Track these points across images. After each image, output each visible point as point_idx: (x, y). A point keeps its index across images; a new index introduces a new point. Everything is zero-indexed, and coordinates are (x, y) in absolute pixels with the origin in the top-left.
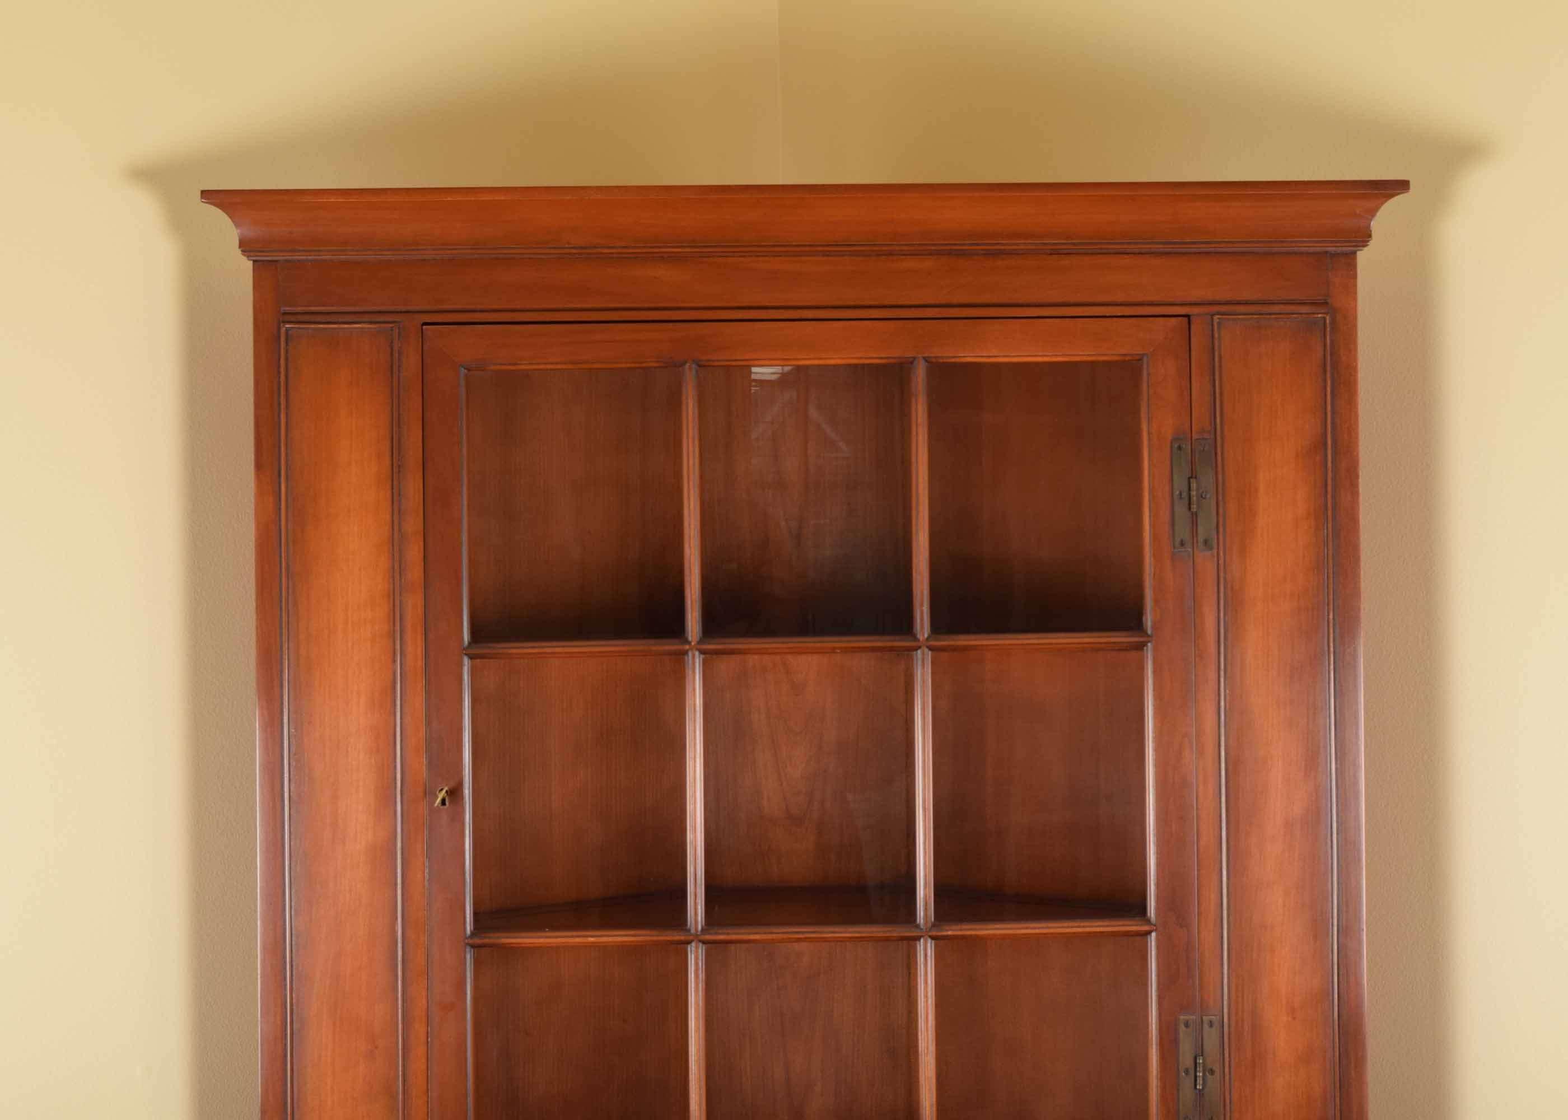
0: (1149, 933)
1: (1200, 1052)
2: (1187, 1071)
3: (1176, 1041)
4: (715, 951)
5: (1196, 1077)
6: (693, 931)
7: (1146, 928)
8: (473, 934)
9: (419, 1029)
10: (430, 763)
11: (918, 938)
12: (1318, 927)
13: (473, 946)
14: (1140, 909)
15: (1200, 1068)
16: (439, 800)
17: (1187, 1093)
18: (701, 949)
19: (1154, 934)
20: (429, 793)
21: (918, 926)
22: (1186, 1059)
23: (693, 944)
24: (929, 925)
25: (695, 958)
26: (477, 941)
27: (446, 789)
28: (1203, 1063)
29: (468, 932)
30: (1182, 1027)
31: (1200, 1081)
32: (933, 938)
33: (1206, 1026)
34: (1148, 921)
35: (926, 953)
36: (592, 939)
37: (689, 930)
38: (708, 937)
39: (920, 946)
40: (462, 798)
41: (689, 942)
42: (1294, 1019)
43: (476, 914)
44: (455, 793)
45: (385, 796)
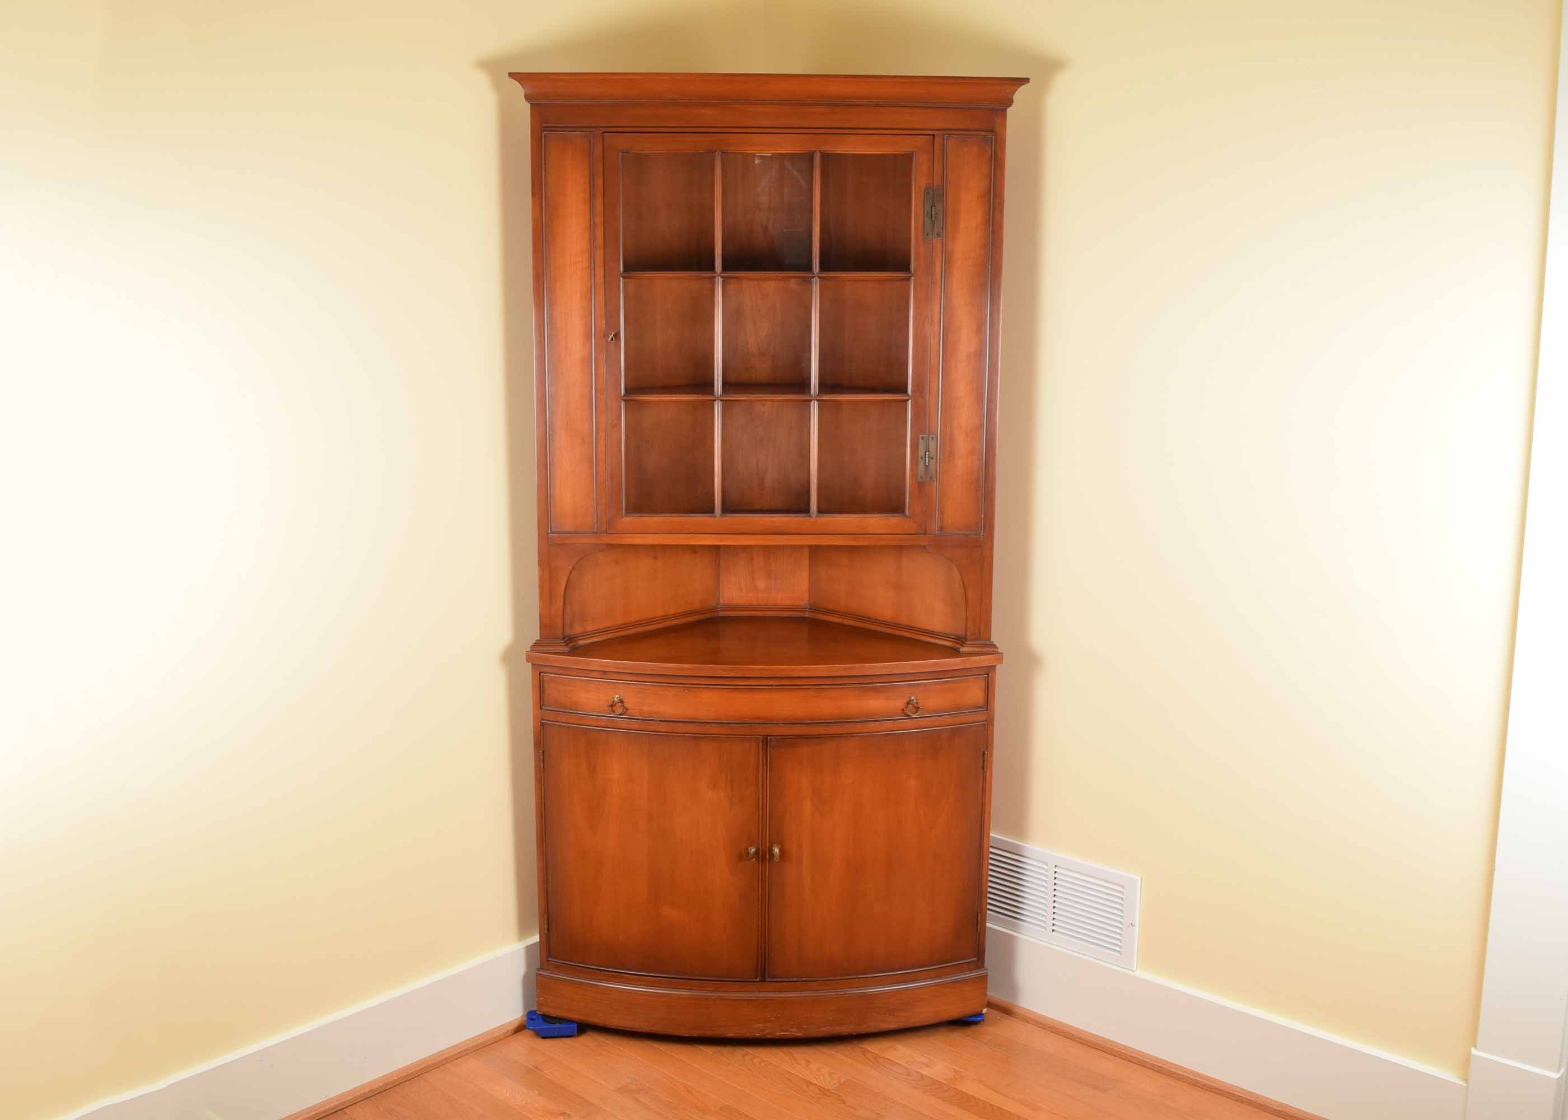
0: (908, 400)
1: (927, 450)
2: (922, 458)
3: (917, 446)
4: (727, 406)
5: (925, 460)
6: (717, 396)
7: (906, 398)
8: (624, 395)
9: (602, 435)
10: (606, 323)
11: (811, 401)
12: (979, 399)
13: (624, 400)
14: (905, 391)
15: (927, 456)
16: (610, 338)
17: (921, 467)
18: (720, 403)
19: (910, 401)
20: (606, 336)
21: (812, 396)
22: (921, 453)
23: (717, 401)
24: (816, 395)
25: (718, 407)
26: (625, 398)
27: (613, 333)
28: (929, 455)
29: (622, 394)
30: (921, 440)
31: (927, 461)
32: (817, 400)
33: (930, 439)
34: (908, 395)
35: (814, 407)
36: (674, 398)
37: (715, 396)
38: (723, 398)
39: (812, 404)
40: (620, 337)
41: (714, 400)
42: (967, 437)
43: (626, 389)
44: (617, 336)
45: (588, 336)
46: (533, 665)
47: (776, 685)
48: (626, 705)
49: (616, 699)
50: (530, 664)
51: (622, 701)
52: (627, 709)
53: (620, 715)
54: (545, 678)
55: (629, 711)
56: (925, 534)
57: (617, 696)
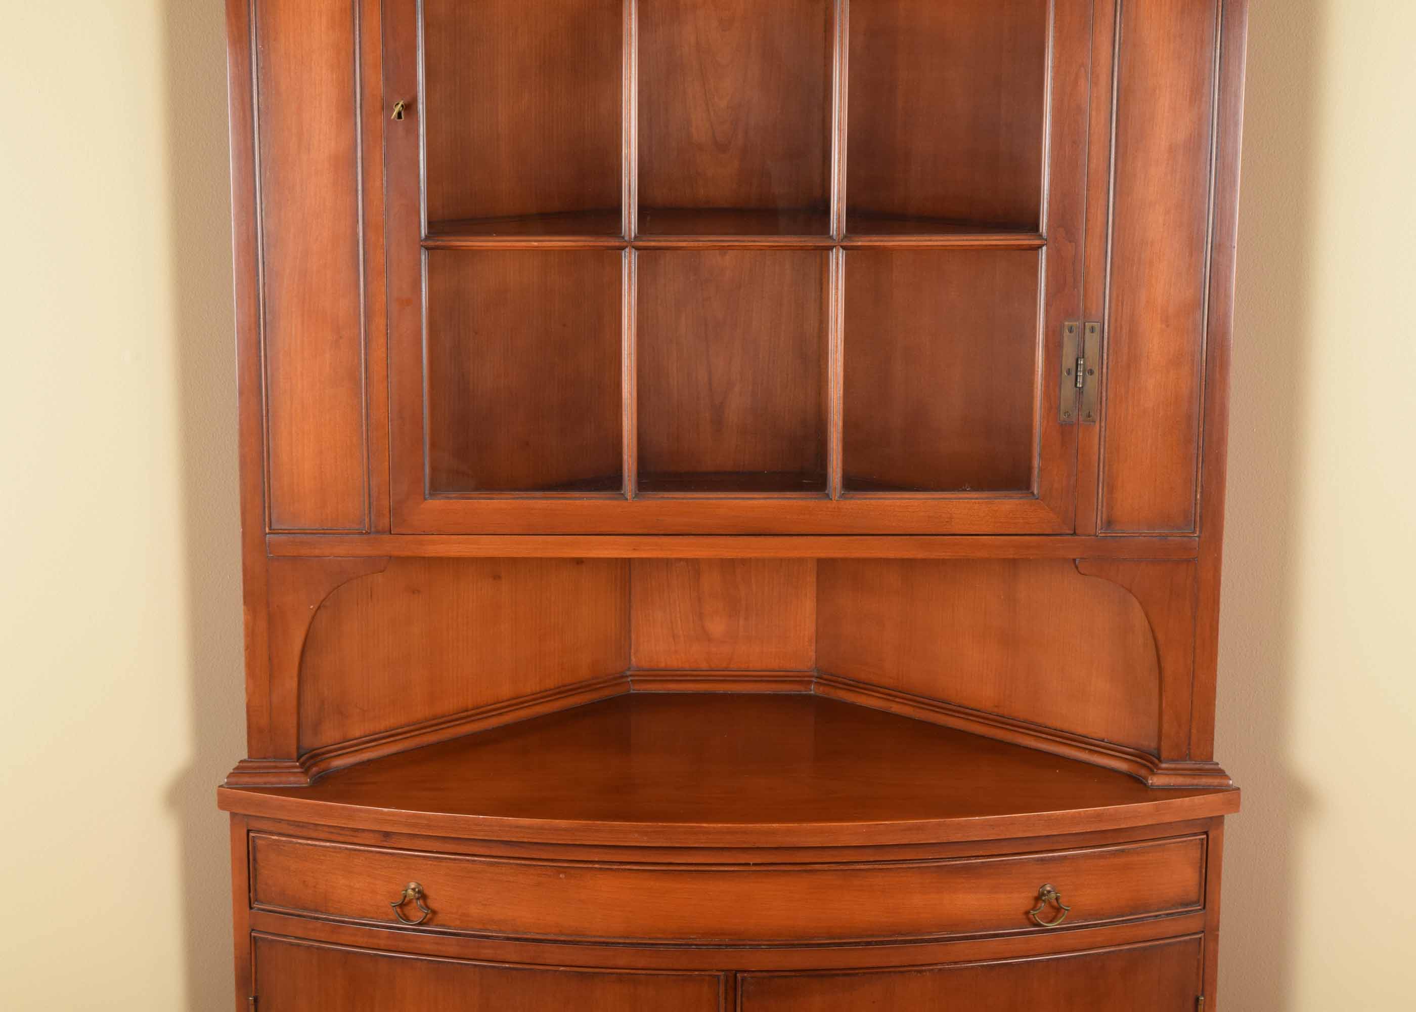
0: (1040, 247)
1: (1081, 354)
2: (1069, 373)
3: (1059, 345)
4: (648, 257)
5: (1076, 376)
6: (627, 238)
7: (1037, 242)
8: (427, 238)
9: (380, 322)
10: (387, 79)
11: (830, 248)
12: (1194, 244)
13: (427, 248)
14: (1034, 227)
15: (1080, 369)
16: (395, 114)
17: (1067, 390)
18: (634, 255)
19: (1044, 248)
20: (386, 107)
21: (831, 237)
22: (1068, 361)
23: (627, 250)
24: (841, 236)
25: (629, 262)
26: (431, 243)
27: (401, 103)
28: (1084, 364)
29: (423, 235)
30: (1066, 332)
31: (1080, 380)
32: (844, 248)
33: (1087, 331)
34: (1040, 236)
35: (837, 261)
36: (536, 244)
37: (623, 238)
38: (641, 244)
39: (833, 255)
40: (417, 112)
41: (623, 248)
42: (1168, 326)
43: (430, 224)
44: (410, 108)
45: (346, 109)
46: (233, 815)
47: (755, 864)
48: (432, 904)
49: (410, 892)
50: (226, 814)
51: (422, 896)
52: (434, 912)
53: (420, 924)
54: (259, 842)
55: (440, 918)
56: (1075, 534)
57: (413, 885)
